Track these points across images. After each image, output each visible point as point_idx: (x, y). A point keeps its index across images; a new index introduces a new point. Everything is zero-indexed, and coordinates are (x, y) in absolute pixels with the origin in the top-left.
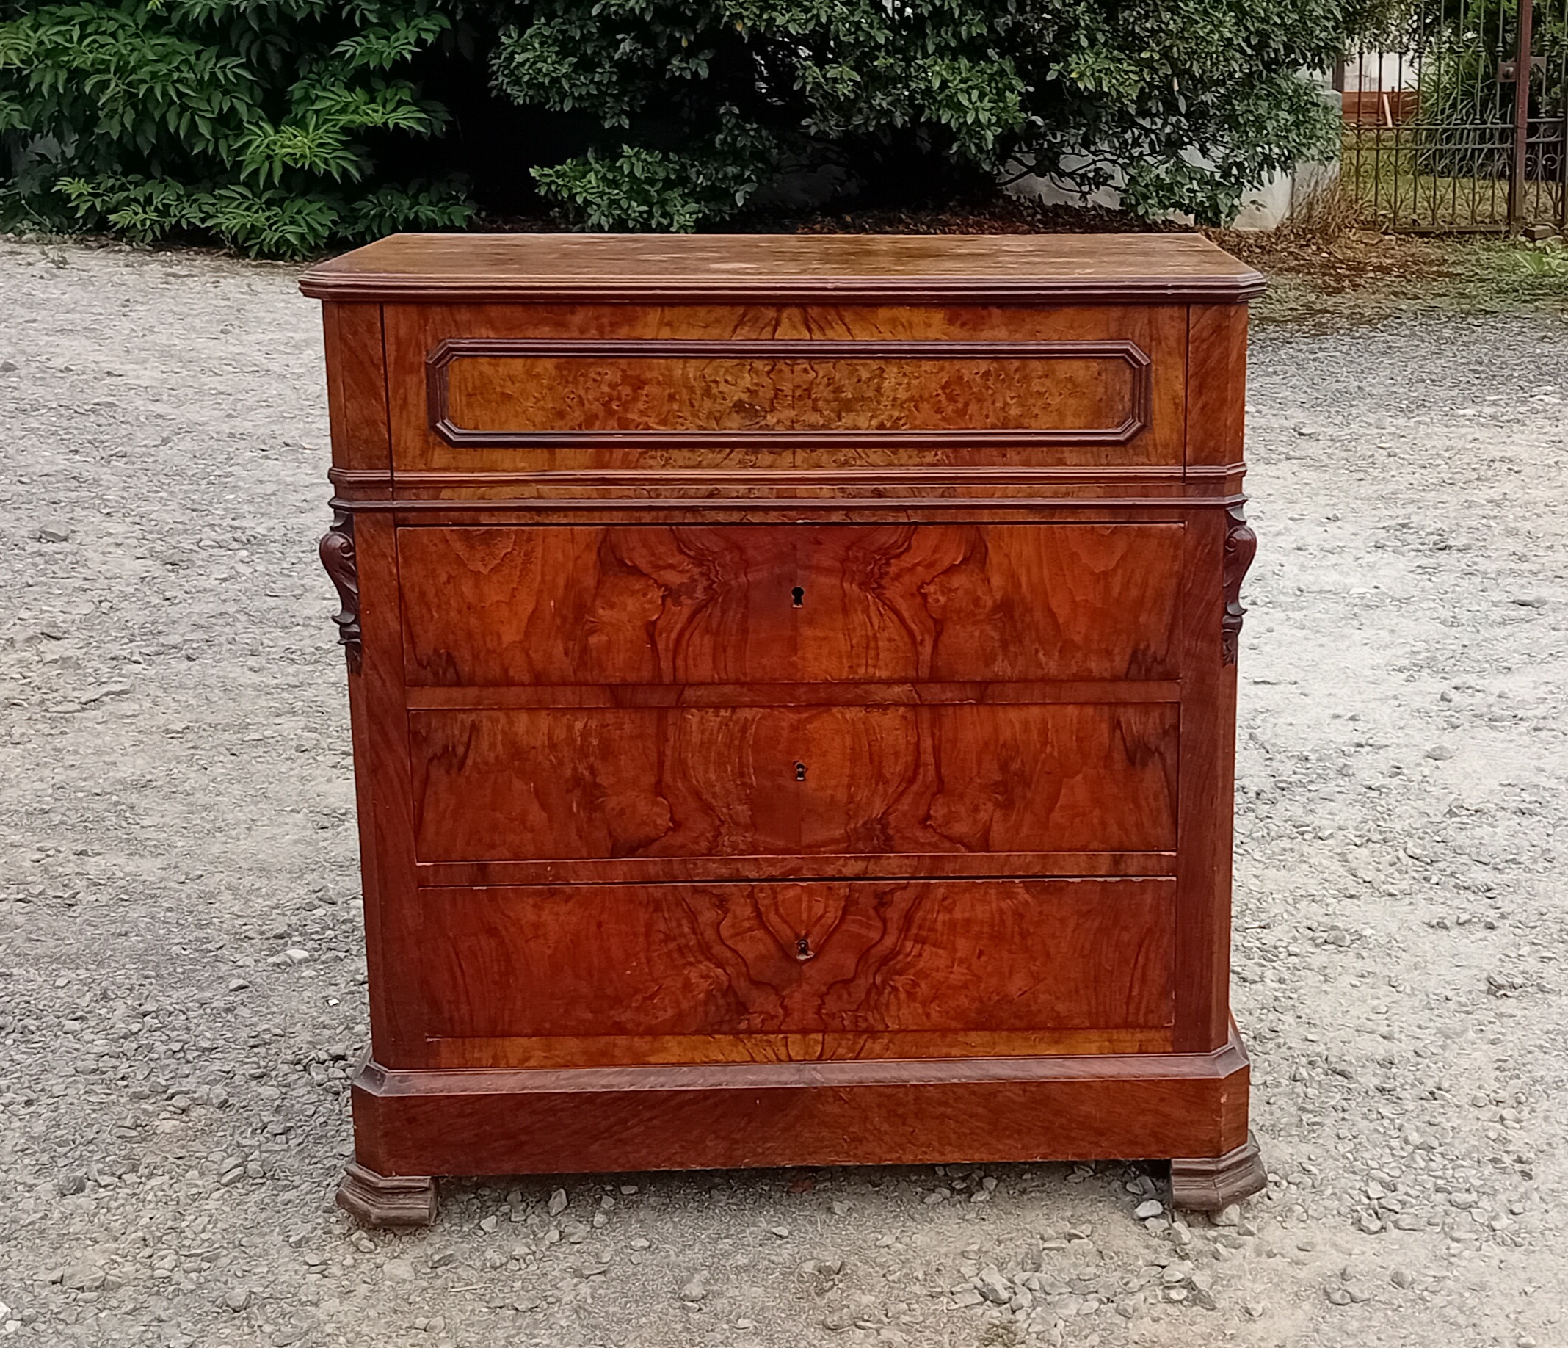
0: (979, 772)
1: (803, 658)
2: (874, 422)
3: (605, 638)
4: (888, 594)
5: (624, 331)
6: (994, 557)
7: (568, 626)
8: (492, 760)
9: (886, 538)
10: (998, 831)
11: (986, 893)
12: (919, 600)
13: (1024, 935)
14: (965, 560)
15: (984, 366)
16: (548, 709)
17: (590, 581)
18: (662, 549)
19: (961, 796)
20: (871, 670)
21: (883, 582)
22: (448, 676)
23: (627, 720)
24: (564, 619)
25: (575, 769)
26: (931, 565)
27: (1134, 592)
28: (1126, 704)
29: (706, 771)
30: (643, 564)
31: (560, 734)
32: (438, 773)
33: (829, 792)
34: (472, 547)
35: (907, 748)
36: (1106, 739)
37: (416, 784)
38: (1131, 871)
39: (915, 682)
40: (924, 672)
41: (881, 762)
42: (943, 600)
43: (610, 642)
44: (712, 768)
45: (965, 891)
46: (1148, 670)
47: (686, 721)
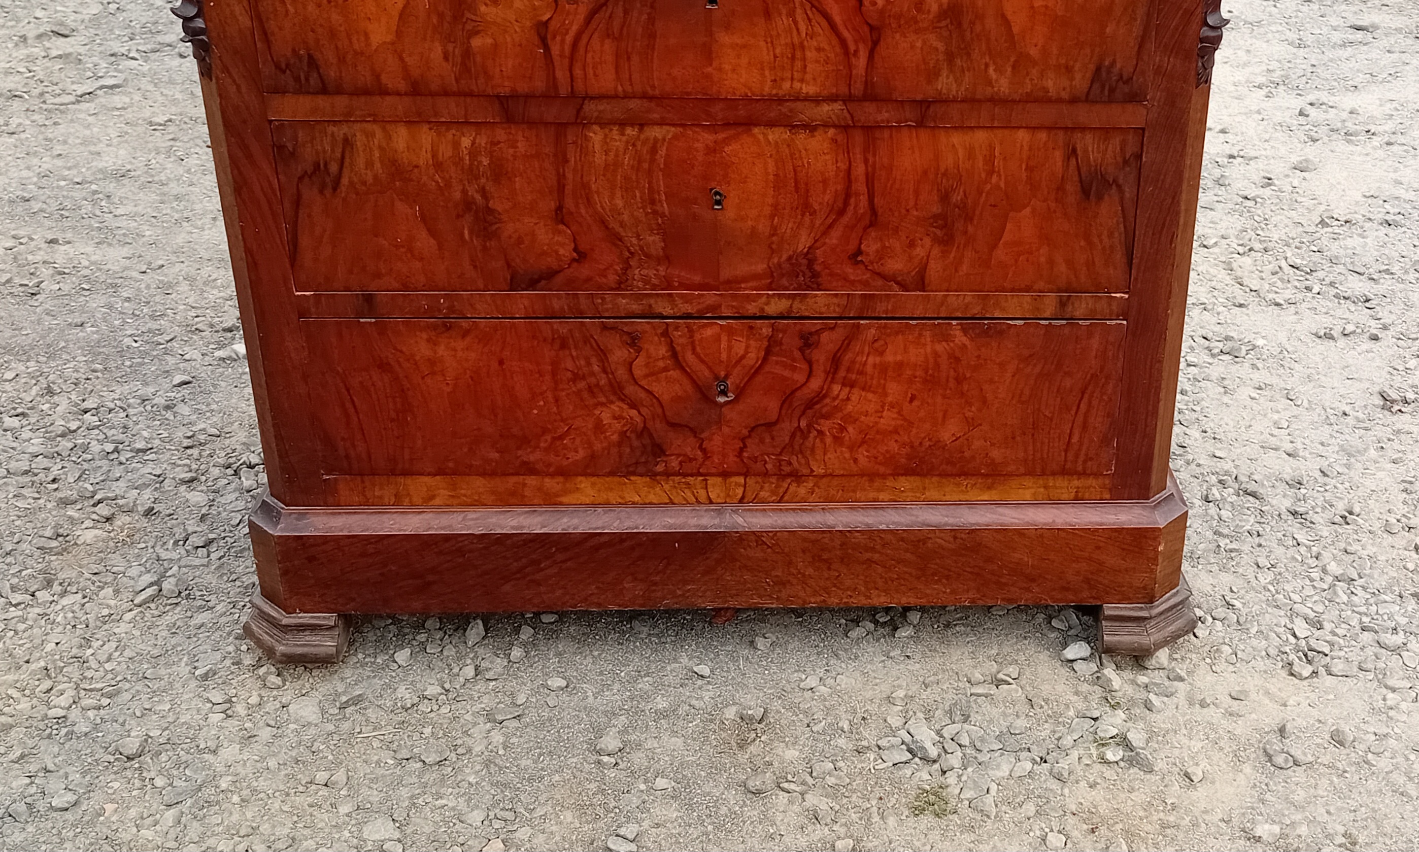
0: (916, 204)
1: (720, 70)
3: (489, 40)
7: (446, 26)
8: (370, 179)
10: (935, 269)
11: (920, 335)
12: (853, 1)
13: (959, 380)
16: (430, 122)
19: (896, 230)
20: (797, 85)
22: (312, 82)
23: (520, 138)
24: (441, 17)
25: (464, 192)
28: (1083, 129)
29: (612, 197)
31: (446, 152)
33: (750, 223)
35: (837, 175)
36: (1059, 169)
37: (287, 204)
38: (1077, 314)
39: (848, 99)
40: (858, 89)
41: (808, 191)
42: (881, 2)
43: (495, 45)
44: (619, 194)
45: (897, 333)
46: (1112, 90)
47: (588, 139)
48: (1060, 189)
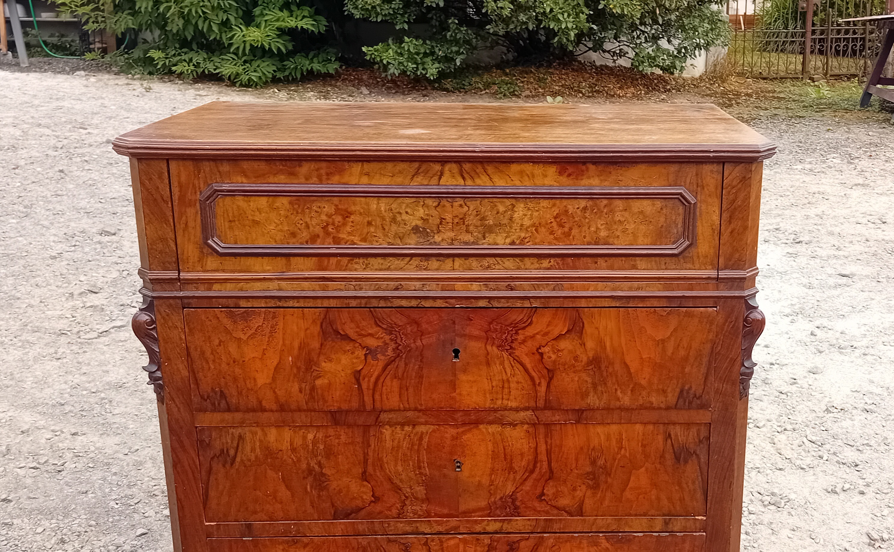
0: (577, 466)
1: (460, 394)
2: (508, 241)
3: (326, 381)
4: (517, 353)
5: (336, 178)
6: (588, 329)
7: (301, 374)
8: (253, 458)
9: (516, 317)
10: (588, 504)
11: (580, 542)
12: (538, 357)
14: (568, 331)
15: (583, 203)
16: (290, 426)
17: (315, 344)
18: (364, 323)
19: (565, 481)
20: (505, 402)
21: (513, 345)
22: (222, 405)
23: (342, 433)
24: (299, 368)
25: (308, 464)
26: (546, 334)
27: (682, 353)
28: (674, 424)
29: (396, 465)
30: (351, 333)
31: (298, 441)
32: (217, 466)
33: (477, 479)
34: (235, 322)
35: (529, 451)
36: (661, 446)
37: (203, 473)
38: (675, 529)
39: (535, 409)
40: (541, 403)
41: (512, 460)
42: (553, 357)
43: (330, 384)
44: (400, 463)
45: (566, 542)
46: (690, 403)
47: (382, 433)
48: (662, 456)
